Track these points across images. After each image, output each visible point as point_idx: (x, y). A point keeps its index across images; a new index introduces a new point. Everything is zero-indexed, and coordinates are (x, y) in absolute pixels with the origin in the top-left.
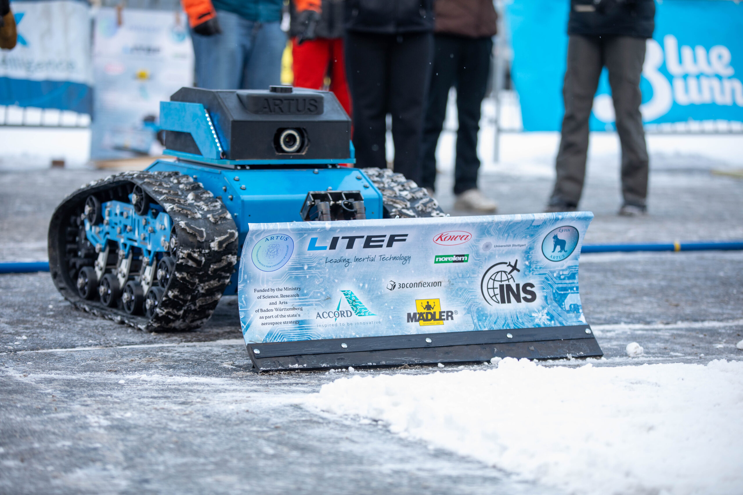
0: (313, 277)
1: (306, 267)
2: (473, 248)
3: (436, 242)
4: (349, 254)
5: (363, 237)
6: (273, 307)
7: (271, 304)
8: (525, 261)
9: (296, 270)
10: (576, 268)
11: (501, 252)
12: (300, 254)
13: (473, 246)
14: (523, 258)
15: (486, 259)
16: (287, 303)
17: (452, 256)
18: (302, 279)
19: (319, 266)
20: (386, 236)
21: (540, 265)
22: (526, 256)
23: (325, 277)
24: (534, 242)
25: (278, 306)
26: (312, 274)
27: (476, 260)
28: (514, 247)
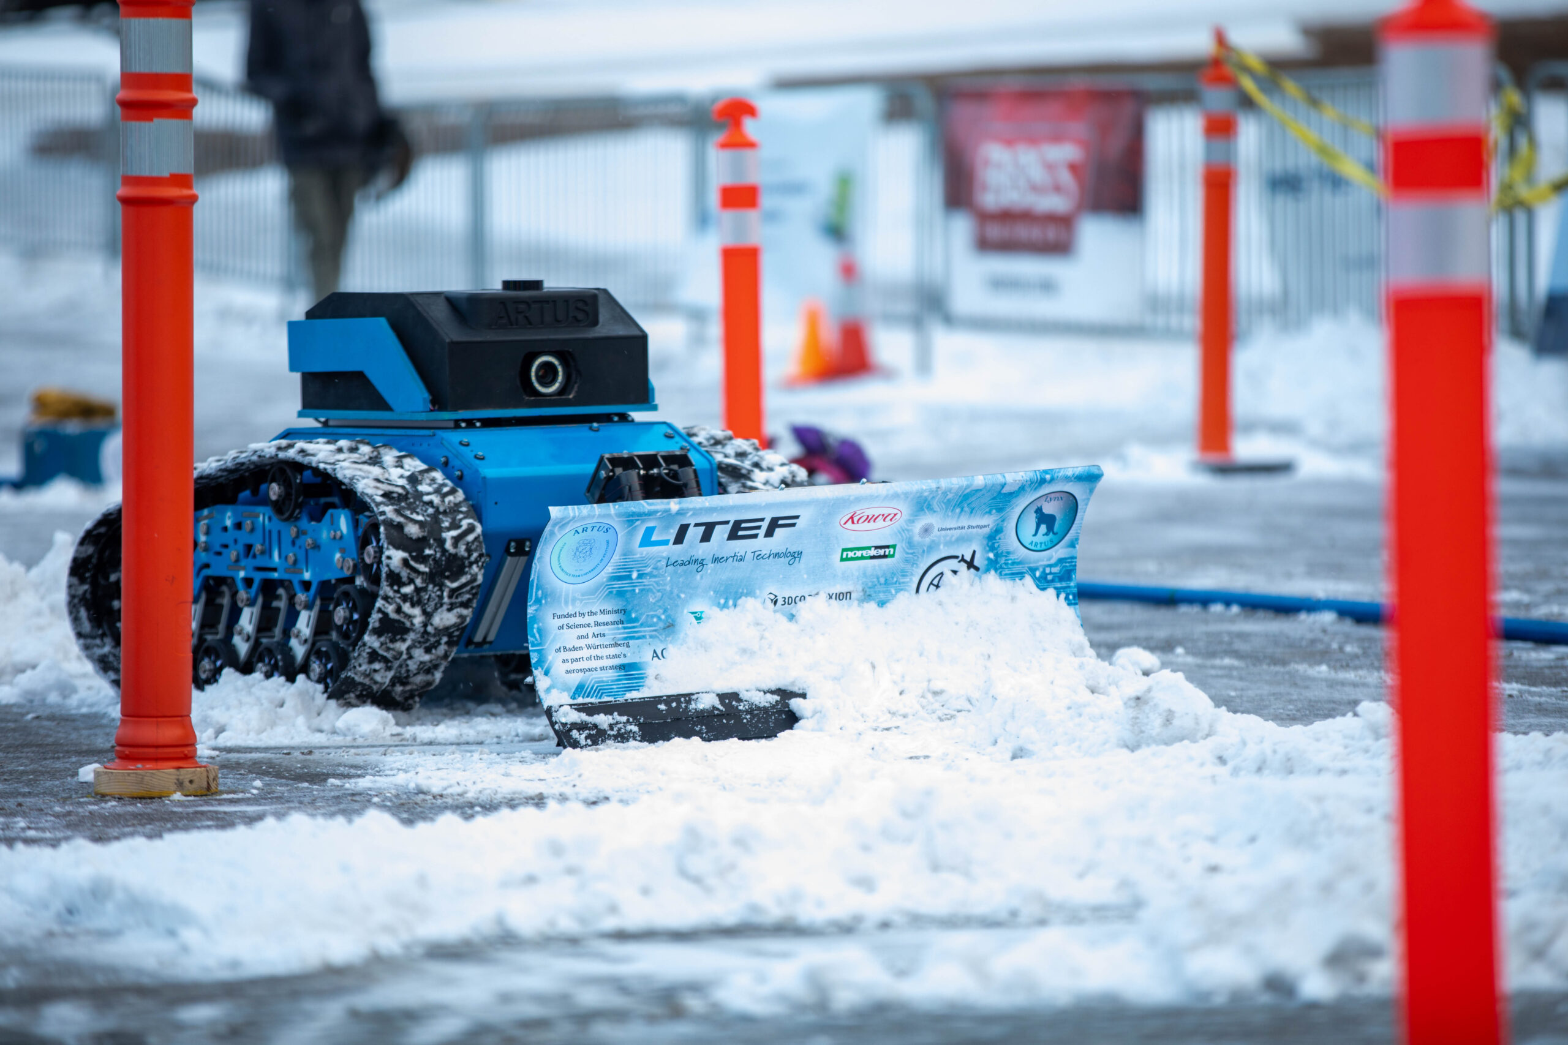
0: (645, 591)
1: (635, 575)
2: (904, 534)
3: (844, 526)
4: (704, 550)
5: (727, 522)
6: (582, 643)
7: (579, 638)
8: (988, 552)
9: (619, 580)
10: (1072, 562)
11: (948, 538)
12: (626, 553)
13: (903, 531)
14: (985, 548)
15: (924, 551)
16: (604, 635)
17: (869, 548)
18: (628, 595)
19: (655, 572)
20: (765, 520)
21: (1013, 558)
22: (990, 543)
23: (665, 590)
24: (1003, 521)
25: (591, 641)
26: (644, 585)
27: (908, 553)
28: (970, 530)
